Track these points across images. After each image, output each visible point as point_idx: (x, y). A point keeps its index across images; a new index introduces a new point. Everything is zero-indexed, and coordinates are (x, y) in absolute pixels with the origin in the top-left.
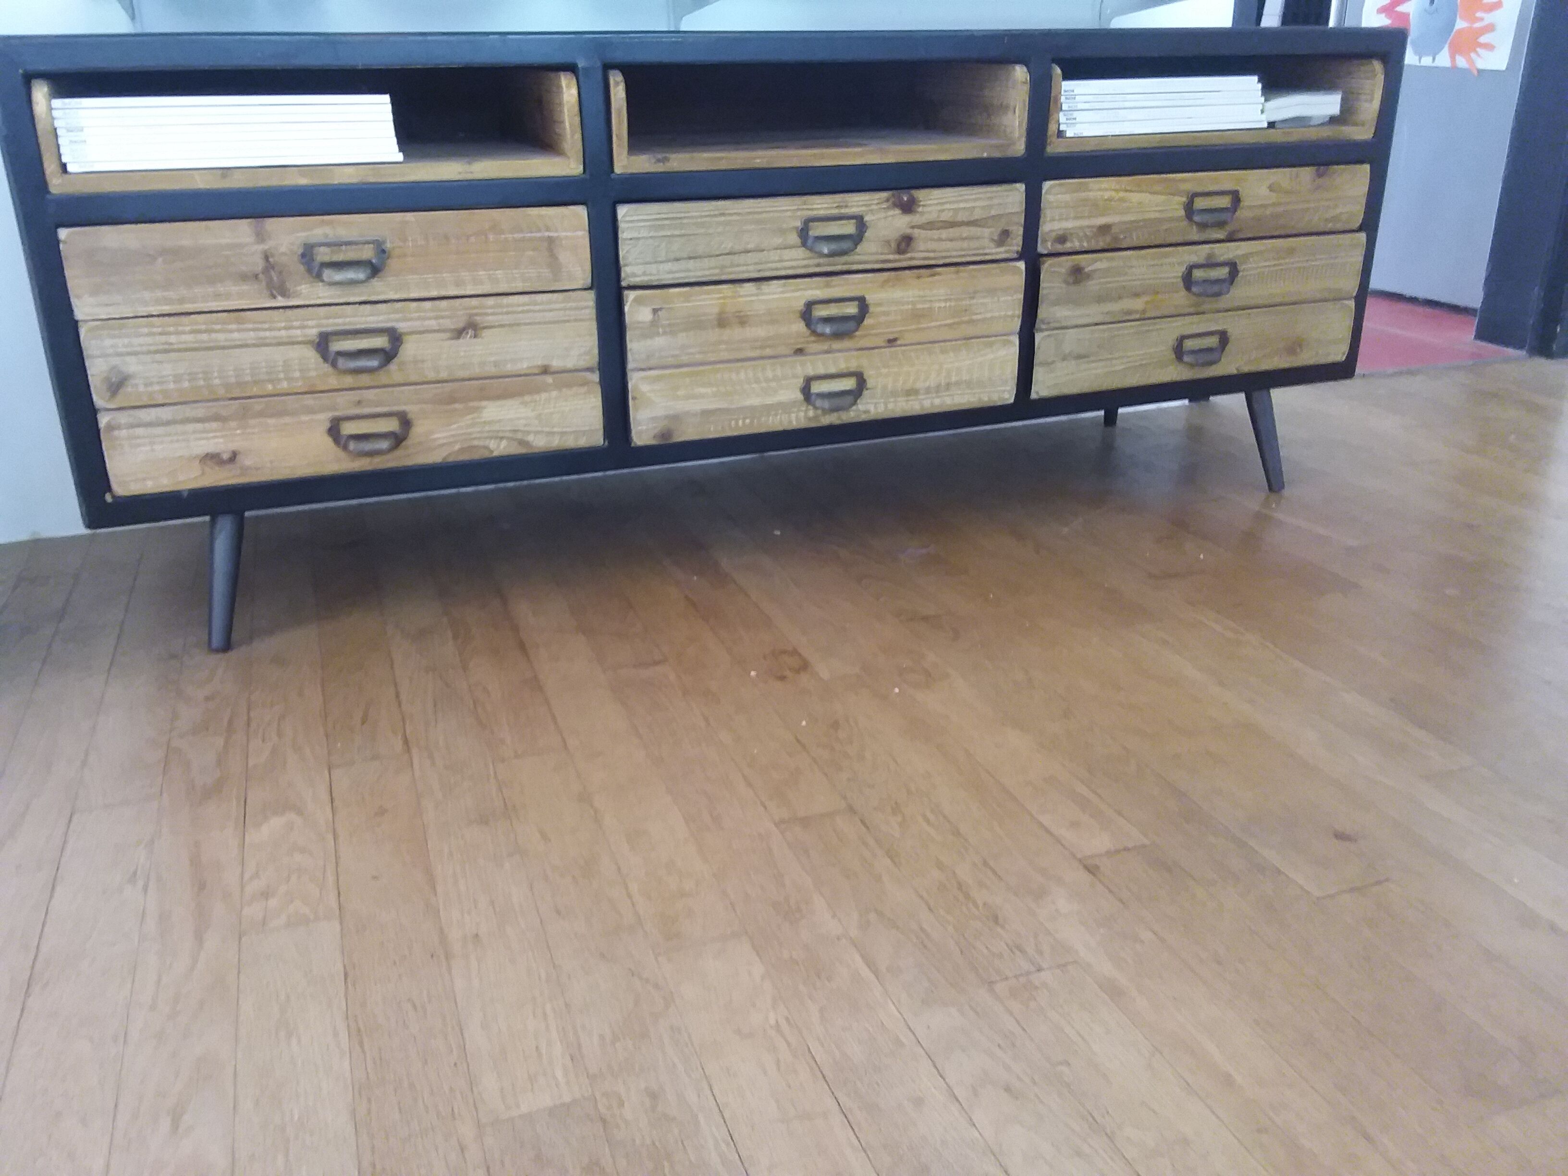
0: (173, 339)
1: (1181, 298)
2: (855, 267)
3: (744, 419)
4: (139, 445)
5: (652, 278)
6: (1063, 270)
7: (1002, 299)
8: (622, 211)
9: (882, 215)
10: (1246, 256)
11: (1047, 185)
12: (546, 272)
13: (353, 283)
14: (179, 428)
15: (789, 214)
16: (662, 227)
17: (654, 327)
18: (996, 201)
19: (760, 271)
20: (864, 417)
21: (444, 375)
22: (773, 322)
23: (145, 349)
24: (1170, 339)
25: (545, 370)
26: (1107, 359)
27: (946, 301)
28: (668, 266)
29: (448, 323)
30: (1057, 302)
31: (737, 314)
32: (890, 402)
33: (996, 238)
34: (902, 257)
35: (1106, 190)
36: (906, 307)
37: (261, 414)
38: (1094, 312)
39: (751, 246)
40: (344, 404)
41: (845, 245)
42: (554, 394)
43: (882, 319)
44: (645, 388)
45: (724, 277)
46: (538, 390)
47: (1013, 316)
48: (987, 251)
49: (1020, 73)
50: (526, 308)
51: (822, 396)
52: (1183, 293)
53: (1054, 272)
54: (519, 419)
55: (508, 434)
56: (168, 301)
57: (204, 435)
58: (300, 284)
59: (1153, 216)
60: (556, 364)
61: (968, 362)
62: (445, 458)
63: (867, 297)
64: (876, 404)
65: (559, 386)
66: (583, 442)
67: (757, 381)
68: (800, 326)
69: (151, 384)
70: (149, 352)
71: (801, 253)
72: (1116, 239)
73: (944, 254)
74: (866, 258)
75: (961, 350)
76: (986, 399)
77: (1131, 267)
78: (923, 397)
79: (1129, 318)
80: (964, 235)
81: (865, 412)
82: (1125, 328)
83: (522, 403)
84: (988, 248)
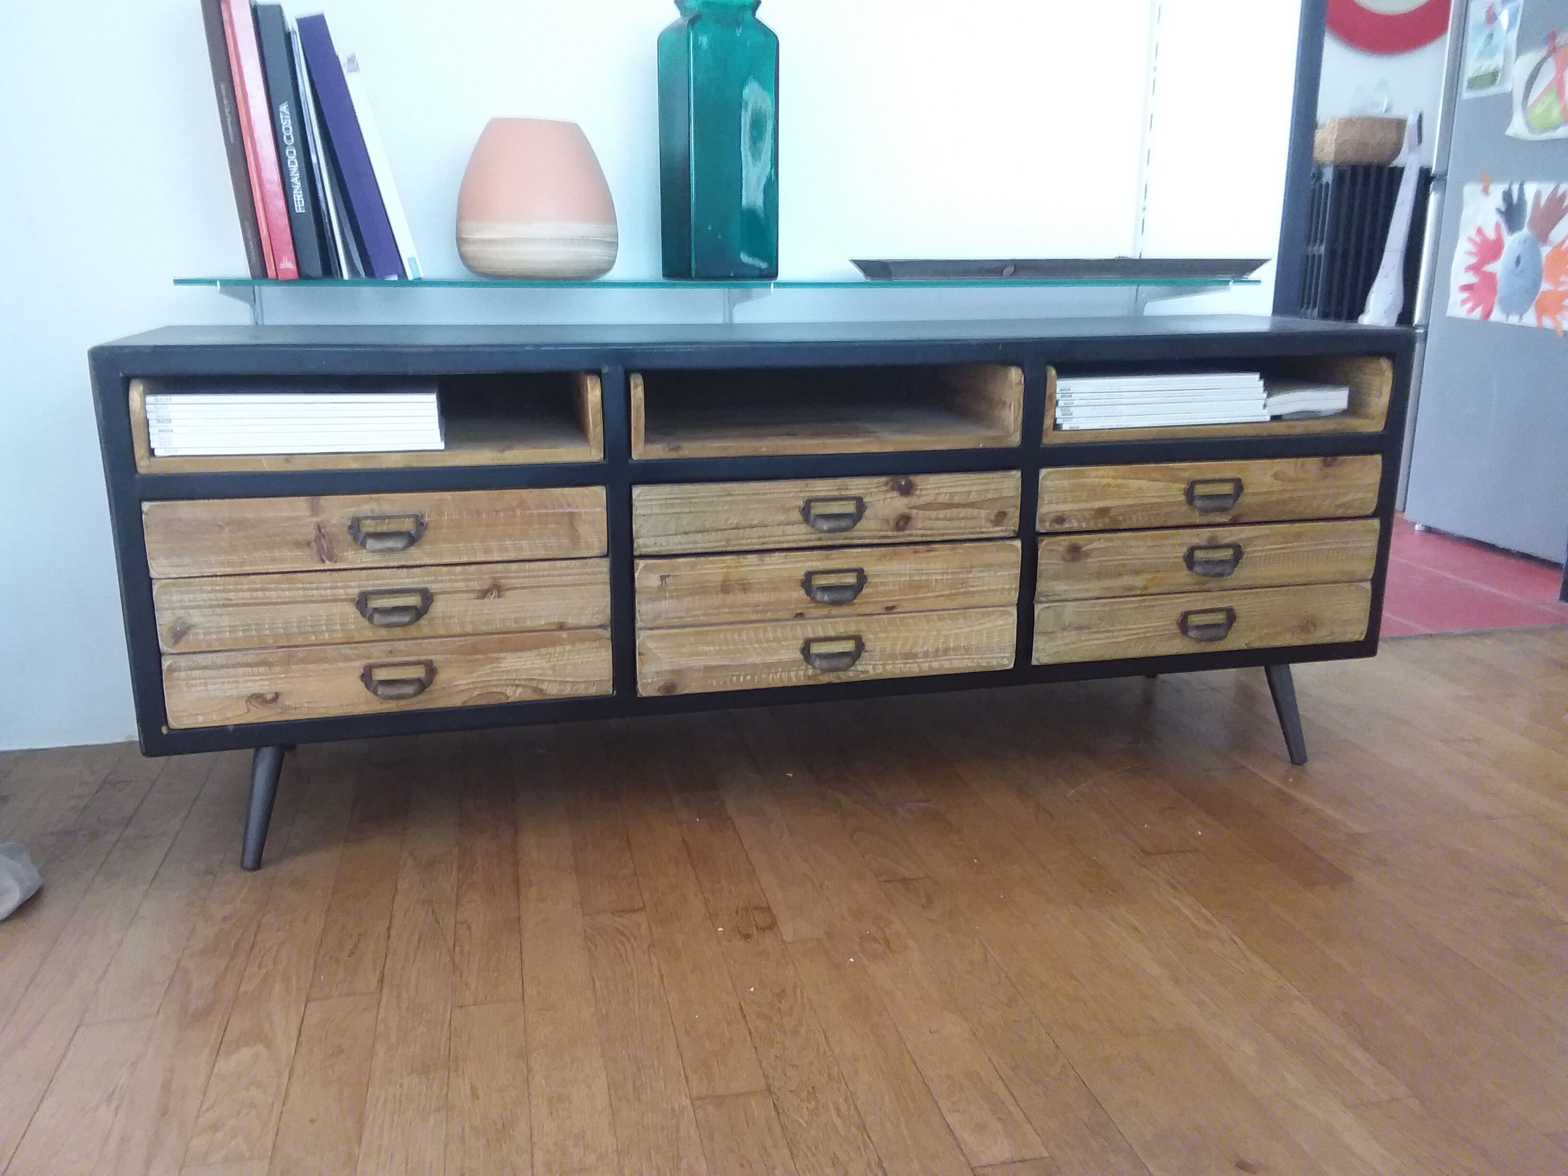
0: (232, 595)
1: (1184, 576)
2: (855, 542)
3: (745, 676)
4: (195, 685)
5: (663, 548)
6: (1061, 549)
7: (999, 574)
8: (637, 492)
9: (881, 497)
10: (1250, 540)
11: (1043, 472)
12: (565, 541)
13: (391, 550)
14: (231, 671)
15: (791, 495)
16: (673, 505)
17: (660, 592)
18: (992, 486)
19: (764, 543)
20: (862, 677)
21: (469, 629)
22: (774, 589)
23: (207, 603)
24: (1176, 614)
25: (561, 627)
26: (1108, 631)
27: (943, 574)
28: (678, 538)
29: (475, 585)
30: (1056, 577)
31: (740, 582)
32: (889, 664)
33: (993, 518)
34: (901, 533)
35: (1103, 477)
36: (903, 579)
37: (304, 661)
38: (1094, 587)
39: (755, 522)
40: (377, 653)
41: (843, 523)
42: (568, 647)
43: (880, 589)
44: (651, 645)
45: (729, 549)
46: (553, 644)
47: (1010, 590)
48: (984, 530)
49: (1015, 375)
50: (545, 573)
51: (822, 657)
52: (1186, 572)
53: (1051, 550)
54: (534, 669)
55: (523, 683)
56: (230, 564)
57: (252, 678)
58: (347, 551)
59: (1151, 500)
60: (571, 621)
61: (965, 630)
62: (464, 703)
63: (865, 569)
64: (874, 665)
65: (573, 642)
66: (593, 691)
67: (759, 641)
68: (802, 593)
69: (210, 633)
70: (211, 606)
71: (803, 528)
72: (1114, 521)
73: (942, 532)
74: (865, 534)
75: (959, 619)
76: (985, 664)
77: (1131, 547)
78: (922, 660)
79: (1130, 594)
80: (961, 516)
81: (863, 672)
82: (1126, 603)
83: (539, 655)
84: (985, 527)
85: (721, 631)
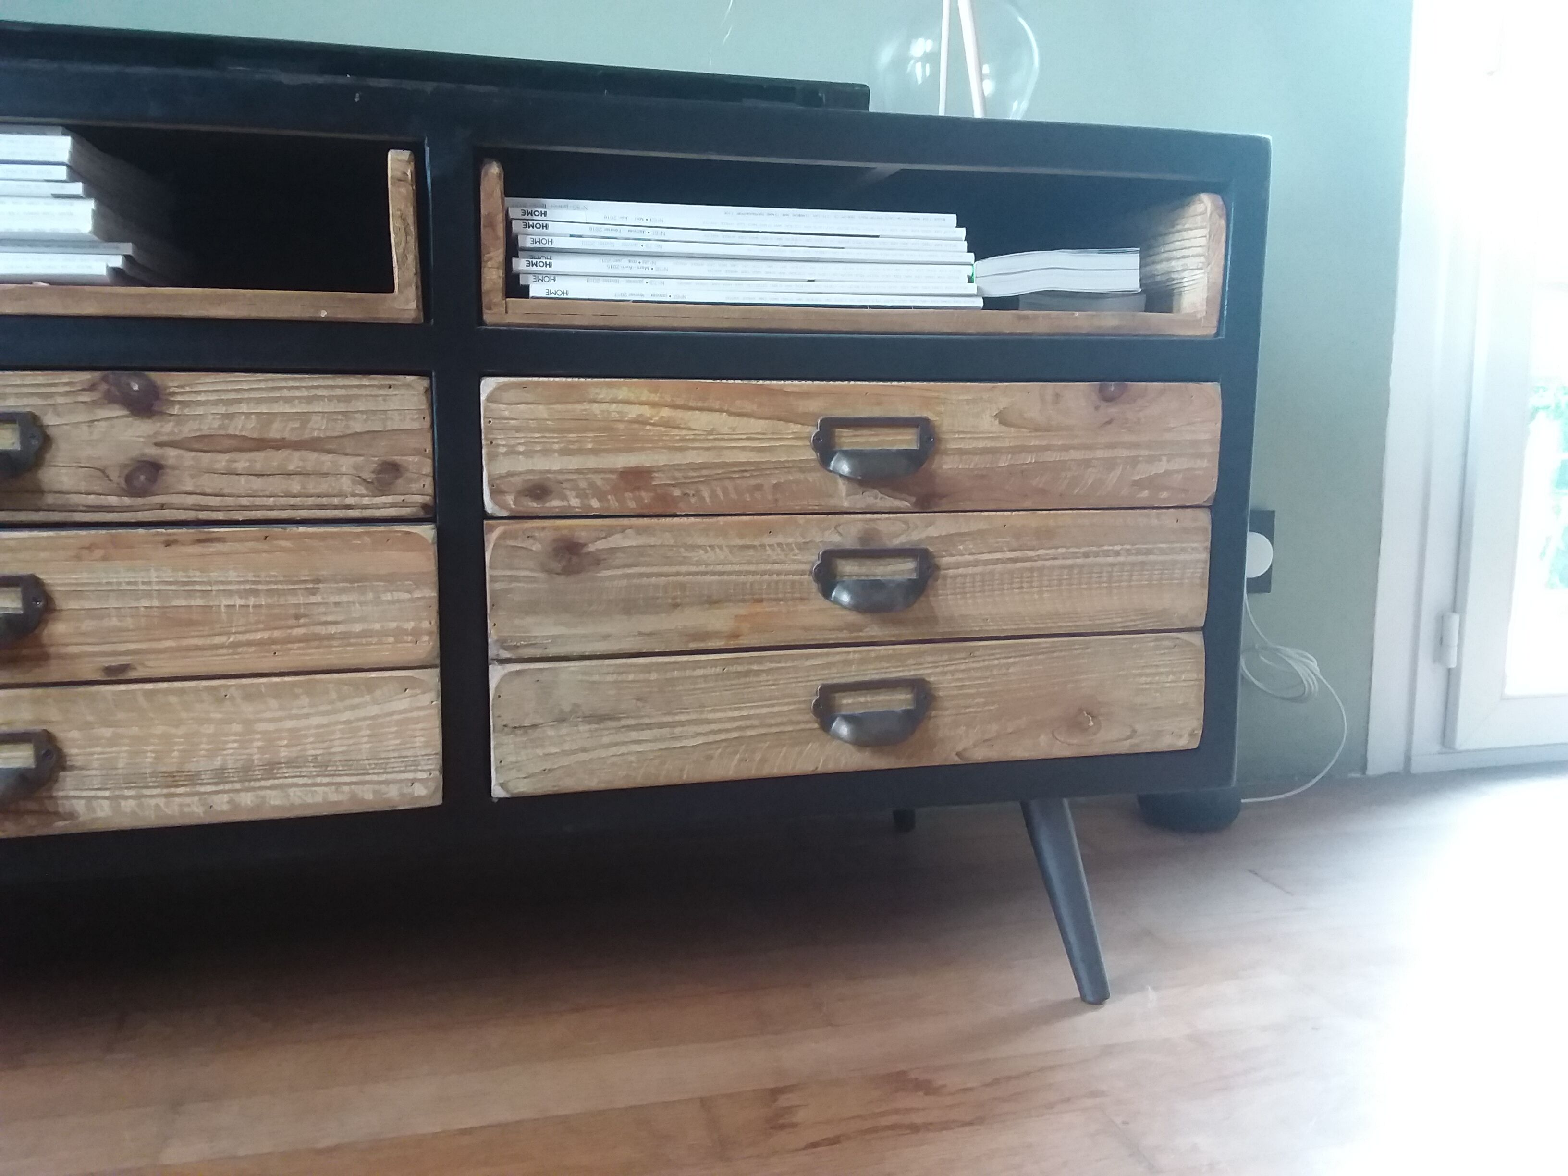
1: (815, 611)
2: (24, 517)
6: (536, 547)
7: (388, 596)
9: (82, 416)
10: (949, 539)
11: (488, 385)
18: (360, 405)
26: (661, 725)
27: (245, 594)
30: (532, 608)
32: (127, 798)
33: (368, 475)
34: (140, 501)
35: (630, 402)
36: (145, 603)
38: (619, 630)
43: (88, 625)
47: (416, 634)
48: (350, 501)
52: (820, 601)
53: (514, 550)
61: (316, 721)
63: (47, 578)
64: (90, 799)
73: (245, 501)
75: (297, 697)
76: (369, 796)
77: (694, 547)
78: (209, 788)
79: (701, 645)
80: (291, 467)
81: (61, 815)
82: (697, 665)
84: (354, 495)
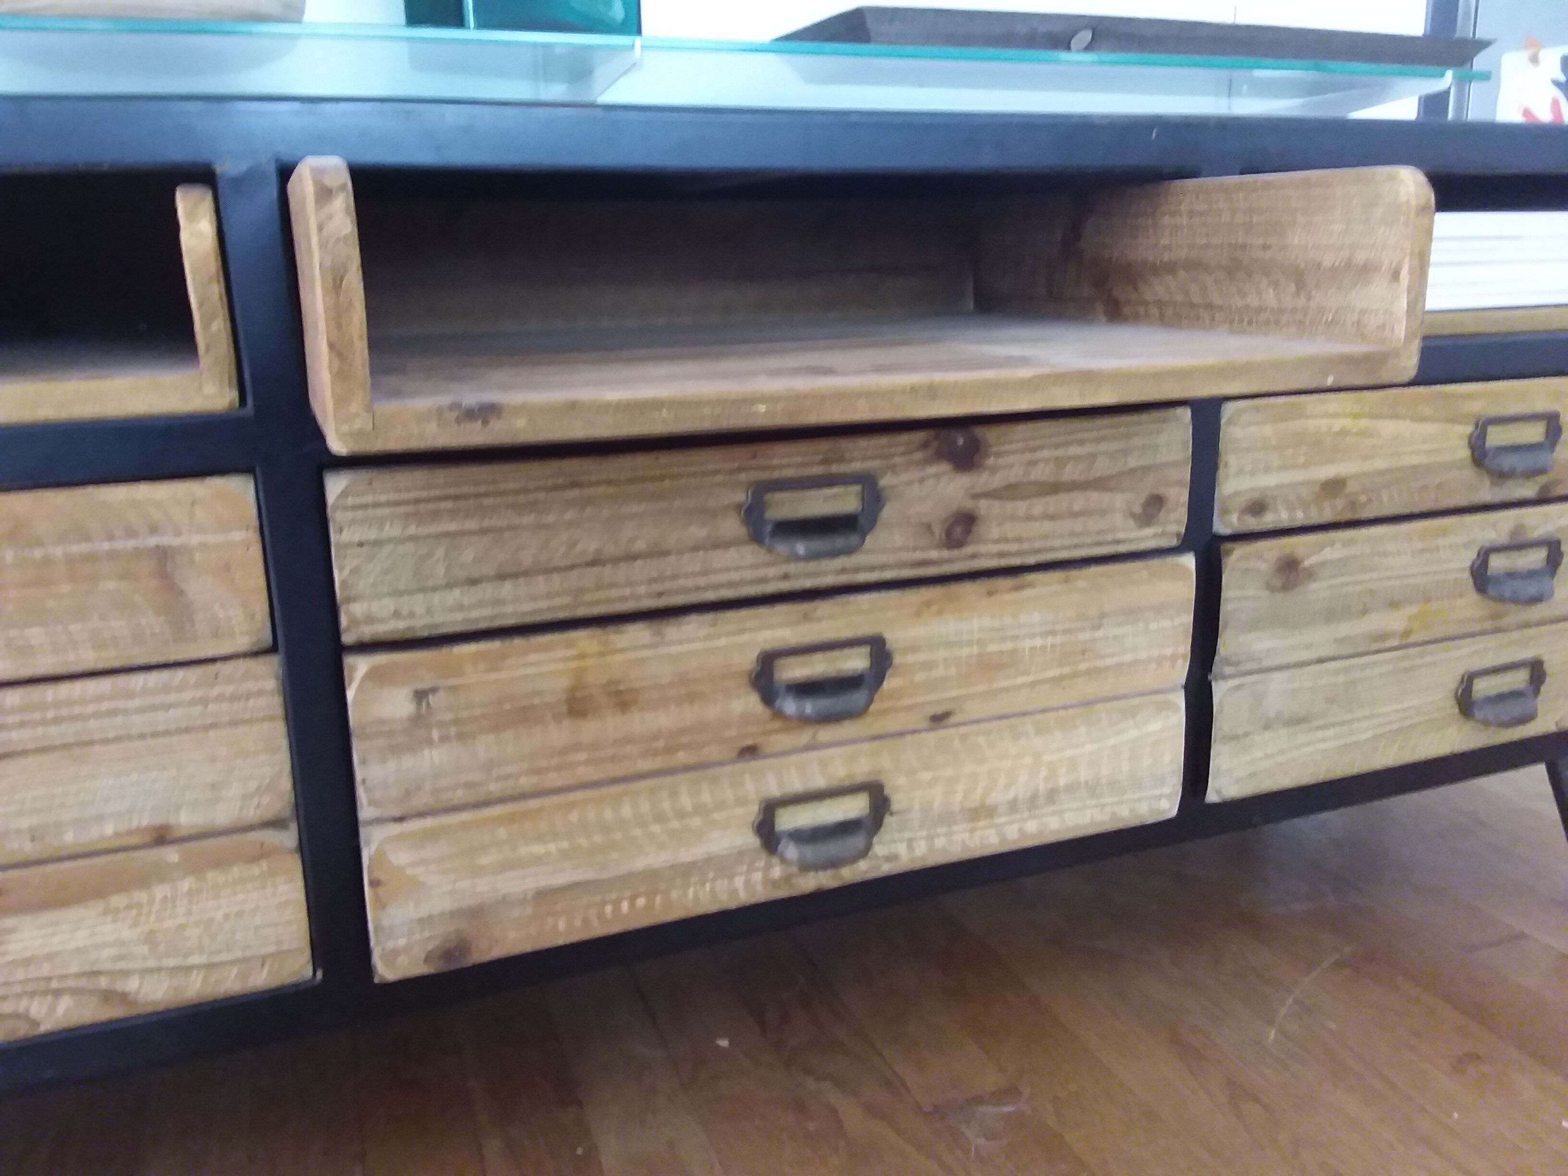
1: (1469, 606)
2: (862, 577)
3: (633, 898)
5: (419, 622)
6: (1263, 566)
7: (1154, 626)
8: (338, 487)
9: (913, 473)
11: (1229, 409)
12: (155, 624)
15: (719, 479)
16: (435, 516)
17: (419, 729)
18: (1137, 442)
19: (660, 595)
20: (886, 869)
22: (691, 698)
24: (1454, 678)
25: (161, 837)
26: (1342, 723)
27: (1045, 634)
28: (455, 595)
30: (1254, 625)
31: (611, 688)
32: (938, 836)
33: (1138, 510)
34: (955, 553)
35: (1336, 415)
36: (965, 652)
38: (1318, 639)
39: (640, 545)
41: (839, 538)
42: (186, 884)
43: (920, 677)
44: (400, 857)
45: (582, 612)
46: (142, 881)
47: (1173, 658)
48: (1121, 535)
50: (105, 706)
51: (801, 836)
52: (1472, 596)
53: (1247, 570)
54: (98, 947)
55: (71, 983)
59: (1415, 460)
60: (188, 820)
61: (1089, 748)
63: (888, 636)
64: (910, 841)
65: (196, 869)
66: (261, 979)
67: (660, 818)
68: (752, 702)
71: (749, 554)
72: (1353, 505)
73: (1038, 545)
74: (883, 559)
75: (1076, 728)
76: (1125, 814)
77: (1386, 554)
78: (1003, 819)
79: (1380, 646)
80: (1077, 508)
81: (890, 858)
82: (1375, 664)
83: (105, 913)
84: (1123, 530)
85: (571, 806)
